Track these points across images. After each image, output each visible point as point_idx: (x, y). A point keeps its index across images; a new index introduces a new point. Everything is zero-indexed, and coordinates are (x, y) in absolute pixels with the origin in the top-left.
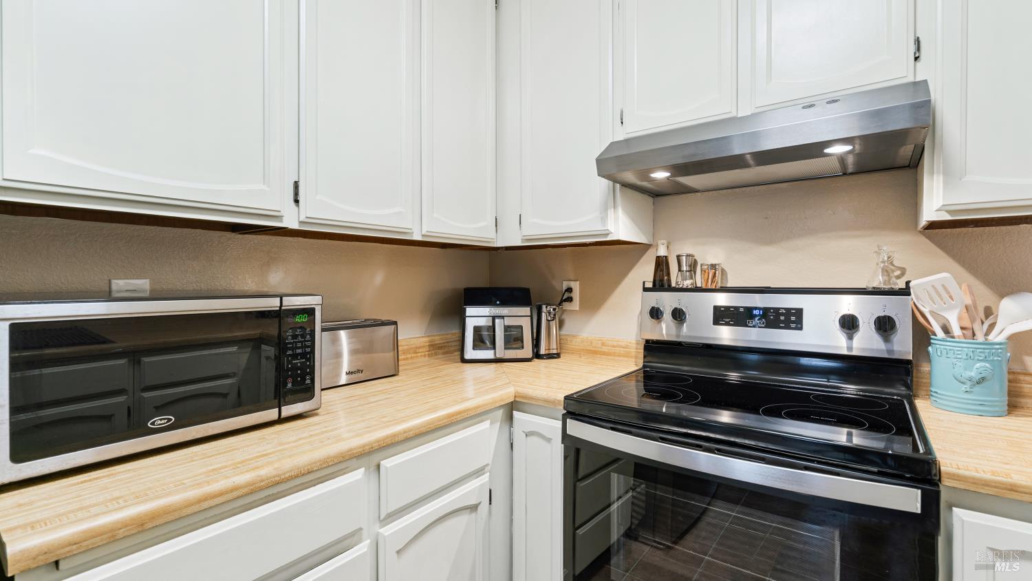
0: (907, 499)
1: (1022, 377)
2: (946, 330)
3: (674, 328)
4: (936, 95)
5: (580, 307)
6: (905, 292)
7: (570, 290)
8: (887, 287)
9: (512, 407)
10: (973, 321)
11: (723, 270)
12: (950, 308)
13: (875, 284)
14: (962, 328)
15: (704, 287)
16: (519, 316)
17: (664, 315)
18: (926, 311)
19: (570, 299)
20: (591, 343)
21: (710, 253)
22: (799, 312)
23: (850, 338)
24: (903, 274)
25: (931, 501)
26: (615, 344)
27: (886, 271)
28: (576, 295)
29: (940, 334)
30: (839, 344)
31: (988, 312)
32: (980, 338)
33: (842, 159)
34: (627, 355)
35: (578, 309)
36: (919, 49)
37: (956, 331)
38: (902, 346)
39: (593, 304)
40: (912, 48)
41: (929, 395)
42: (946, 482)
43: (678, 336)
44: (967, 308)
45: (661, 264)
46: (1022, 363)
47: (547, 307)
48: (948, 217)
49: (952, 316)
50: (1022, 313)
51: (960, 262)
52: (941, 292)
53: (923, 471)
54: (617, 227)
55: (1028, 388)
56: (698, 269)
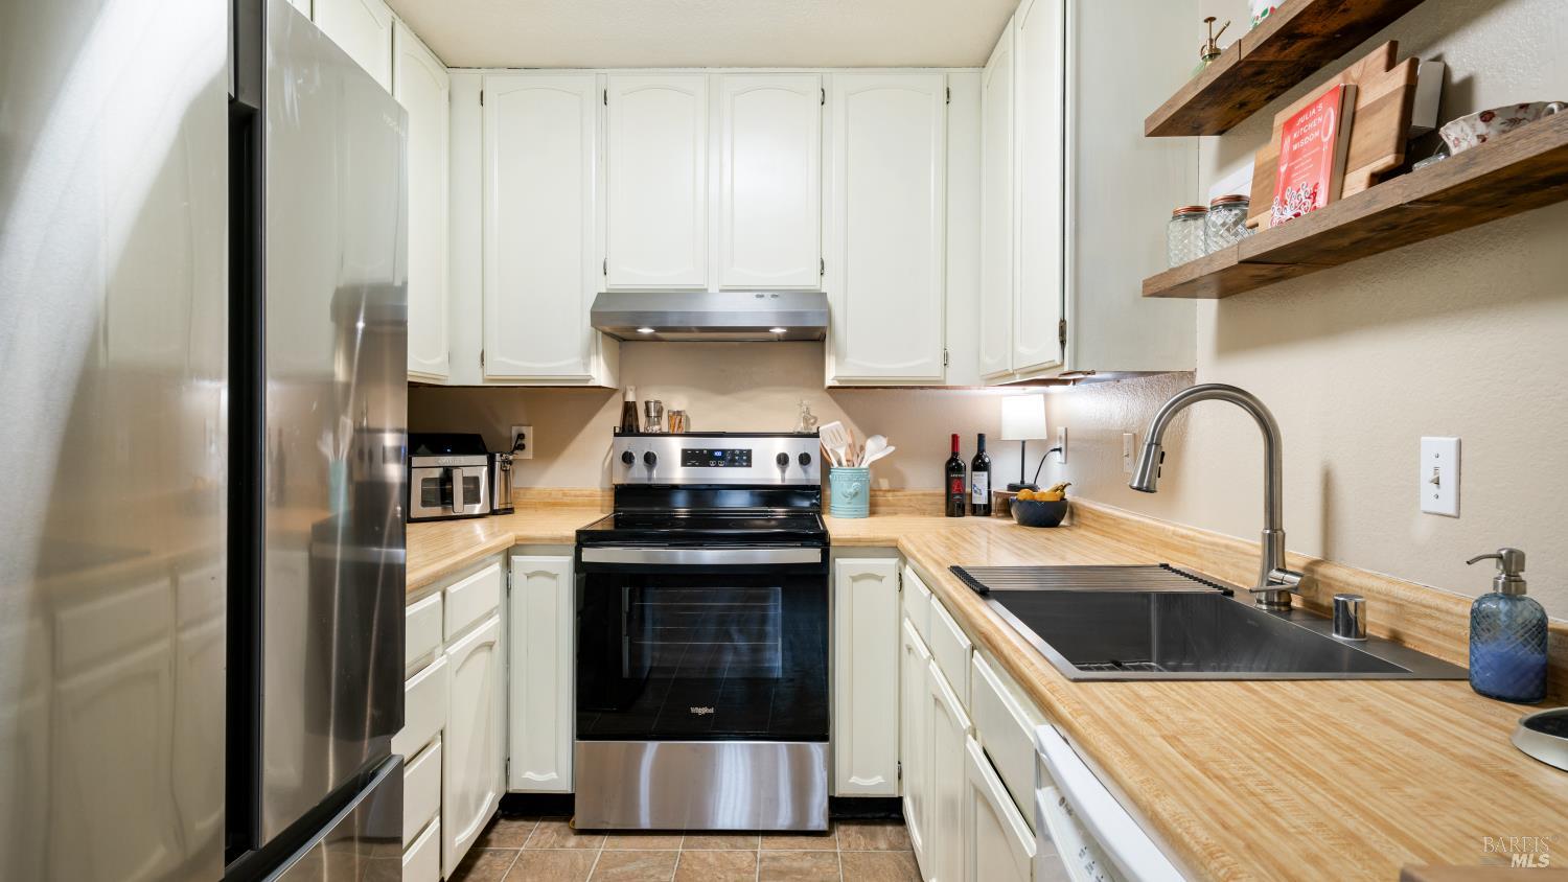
0: (811, 555)
1: (878, 493)
2: (840, 464)
3: (646, 473)
4: (831, 299)
5: (534, 455)
6: (816, 435)
7: (521, 436)
8: (806, 432)
9: (507, 555)
10: (853, 455)
11: (687, 417)
12: (841, 447)
13: (799, 430)
14: (847, 461)
15: (671, 432)
16: (473, 466)
17: (636, 460)
18: (828, 449)
19: (522, 447)
20: (550, 494)
21: (676, 401)
22: (749, 452)
23: (783, 471)
24: (815, 422)
25: (825, 554)
26: (578, 493)
27: (806, 420)
28: (529, 442)
29: (836, 465)
30: (775, 477)
31: (862, 448)
32: (856, 466)
33: (778, 335)
34: (591, 504)
35: (531, 457)
36: (823, 268)
37: (844, 463)
38: (813, 475)
39: (550, 450)
40: (820, 267)
41: (829, 513)
42: (832, 544)
43: (650, 479)
44: (850, 446)
45: (629, 410)
46: (878, 483)
47: (501, 456)
48: (838, 384)
49: (842, 452)
50: (876, 449)
51: (848, 413)
52: (836, 435)
53: (821, 539)
54: (599, 373)
55: (880, 499)
56: (665, 415)
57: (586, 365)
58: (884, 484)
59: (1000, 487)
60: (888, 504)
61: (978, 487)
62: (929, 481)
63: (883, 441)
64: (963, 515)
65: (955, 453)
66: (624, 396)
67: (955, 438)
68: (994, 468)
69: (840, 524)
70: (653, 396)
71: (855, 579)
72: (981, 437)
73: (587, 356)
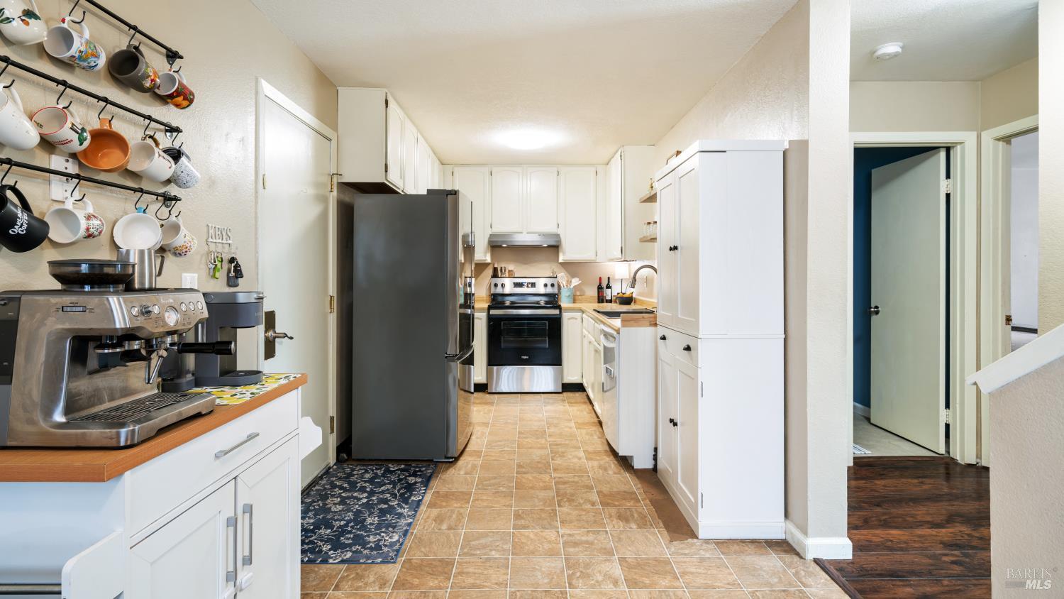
0: (556, 312)
1: (576, 296)
3: (501, 290)
4: (561, 236)
6: (556, 277)
8: (553, 276)
10: (568, 284)
11: (514, 272)
12: (564, 281)
13: (550, 276)
15: (509, 277)
17: (498, 286)
18: (560, 282)
22: (535, 283)
23: (546, 289)
24: (556, 273)
25: (560, 312)
27: (553, 273)
29: (562, 287)
30: (543, 291)
31: (571, 282)
32: (569, 287)
33: (544, 246)
34: (483, 301)
36: (558, 226)
37: (565, 286)
38: (555, 290)
40: (556, 226)
41: (561, 302)
42: (562, 309)
43: (503, 292)
44: (567, 281)
45: (495, 270)
46: (576, 293)
48: (564, 262)
49: (564, 283)
50: (575, 282)
51: (566, 271)
52: (562, 277)
53: (559, 307)
54: (489, 260)
55: (577, 298)
56: (507, 271)
57: (485, 256)
58: (578, 293)
59: (615, 293)
60: (579, 300)
61: (608, 294)
62: (593, 292)
63: (577, 279)
64: (603, 302)
65: (600, 283)
66: (494, 265)
67: (600, 278)
68: (613, 288)
69: (564, 303)
70: (503, 266)
71: (569, 319)
72: (609, 278)
73: (486, 253)
